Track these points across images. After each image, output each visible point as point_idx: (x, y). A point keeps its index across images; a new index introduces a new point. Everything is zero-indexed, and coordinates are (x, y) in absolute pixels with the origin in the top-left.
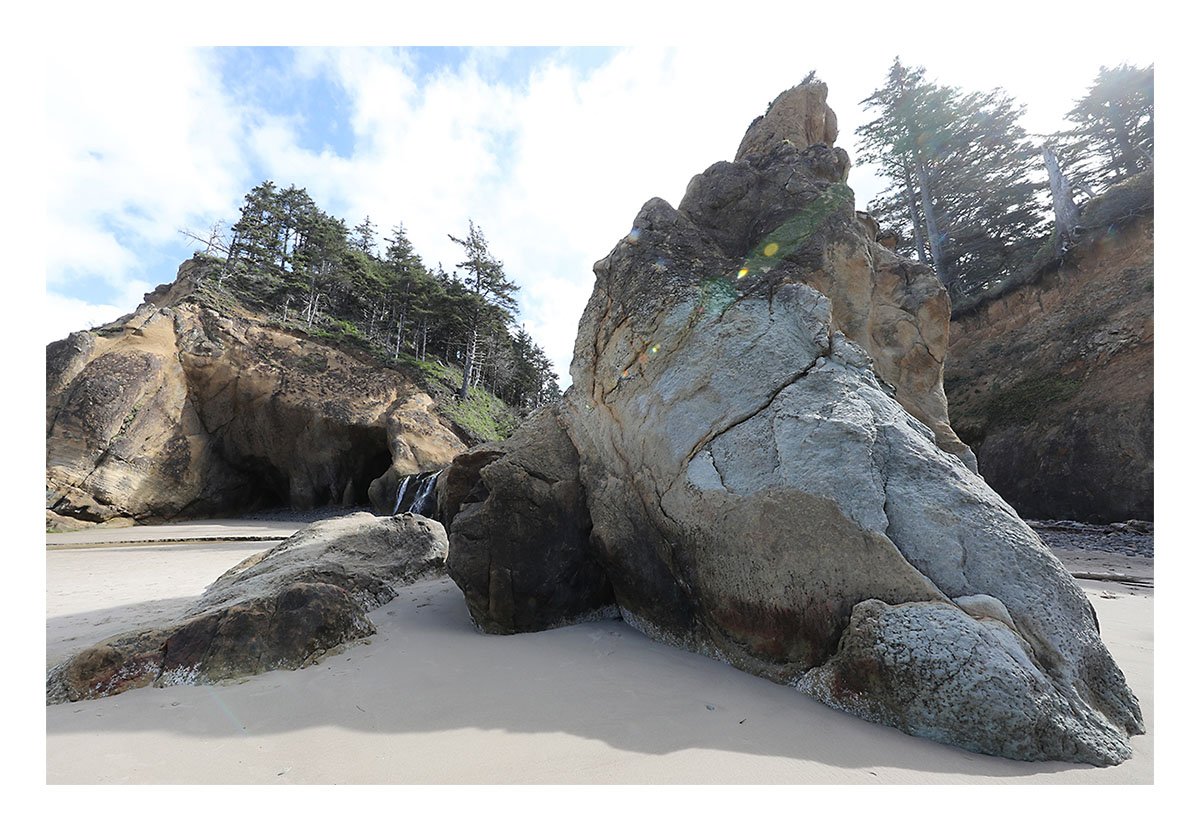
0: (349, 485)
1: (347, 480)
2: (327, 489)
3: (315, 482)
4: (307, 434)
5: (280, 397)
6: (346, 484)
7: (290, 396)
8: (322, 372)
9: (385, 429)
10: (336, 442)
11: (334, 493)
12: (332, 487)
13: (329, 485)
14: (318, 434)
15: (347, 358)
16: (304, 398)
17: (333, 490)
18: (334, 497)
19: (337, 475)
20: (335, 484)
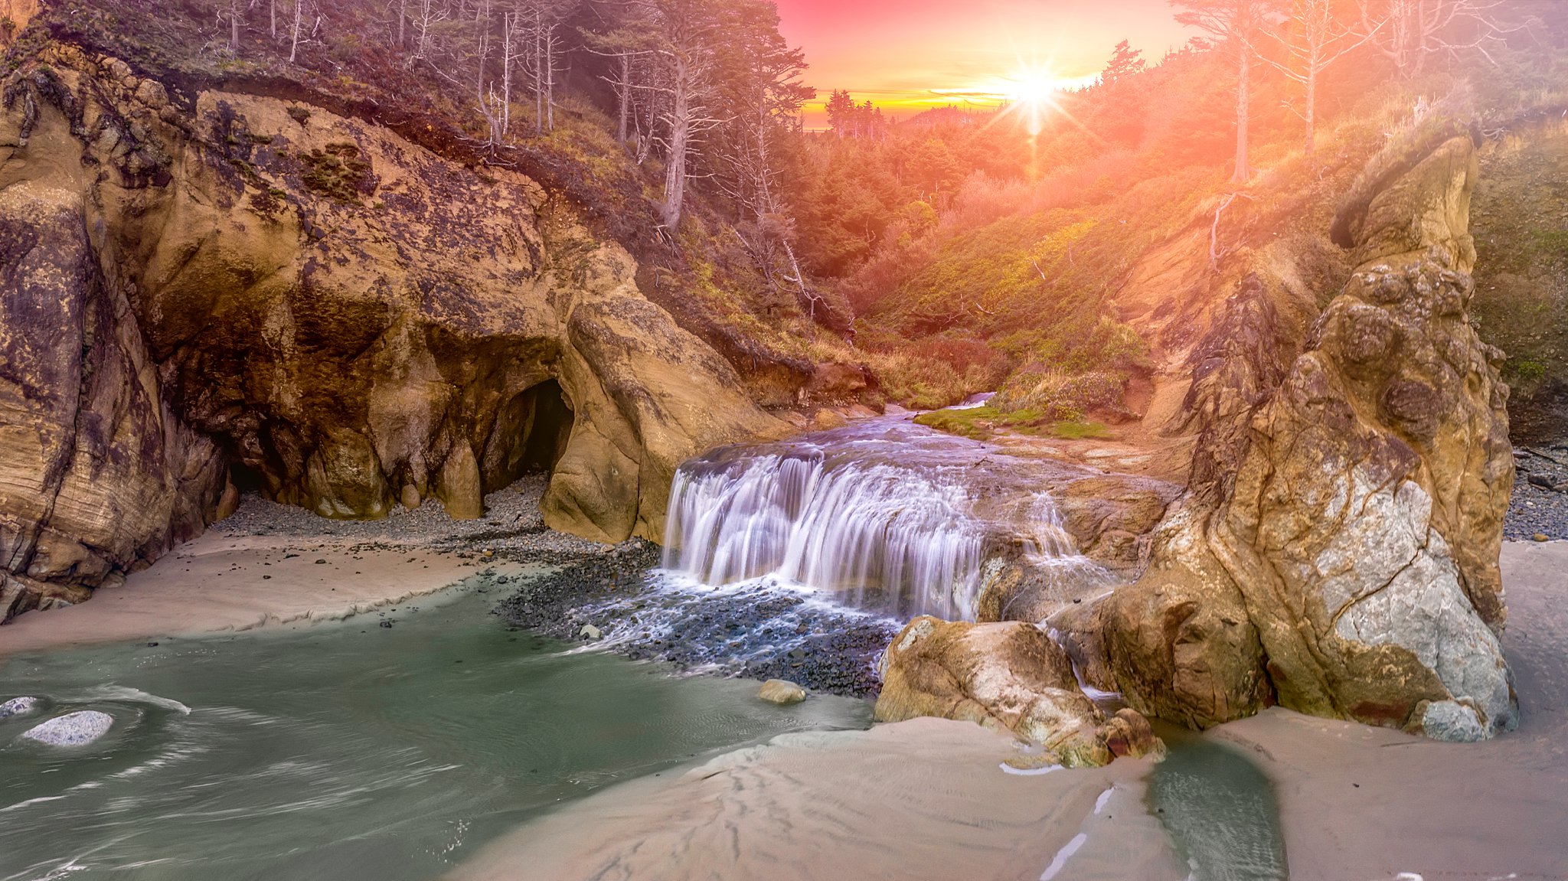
2: (403, 464)
3: (382, 452)
4: (380, 354)
5: (319, 275)
6: (450, 453)
7: (340, 272)
8: (370, 194)
9: (558, 340)
15: (402, 144)
17: (418, 465)
18: (417, 481)
19: (430, 436)
20: (422, 453)
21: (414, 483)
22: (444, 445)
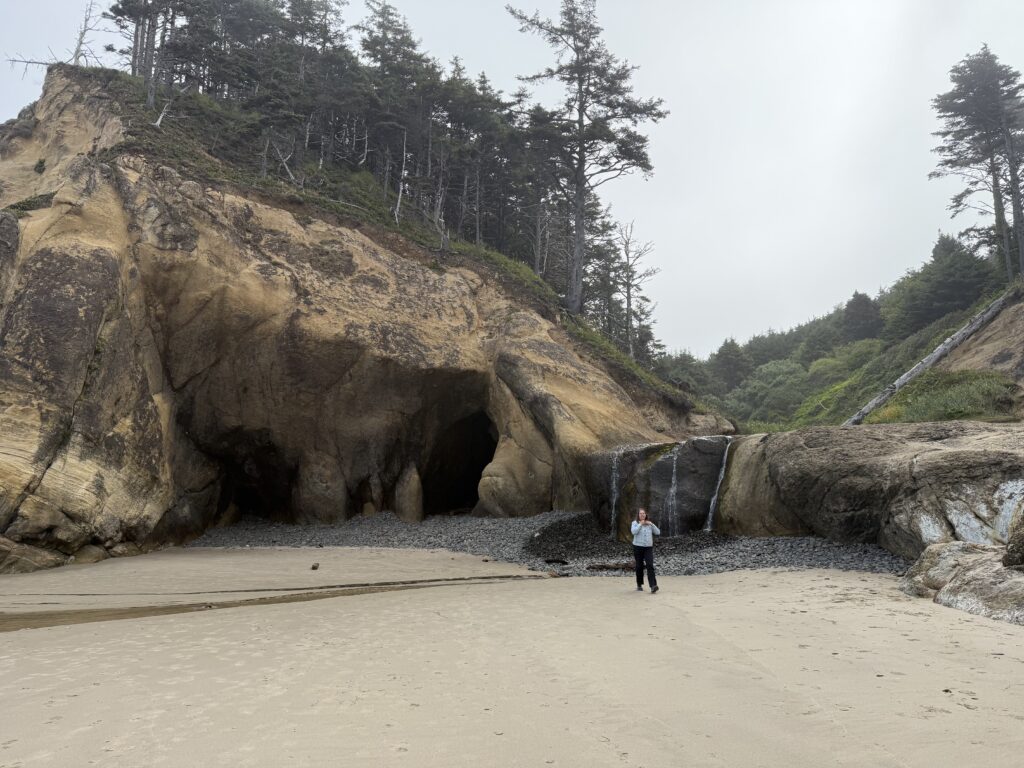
2: (364, 484)
3: (348, 473)
4: (347, 386)
5: (301, 321)
7: (318, 319)
9: (487, 374)
10: (395, 399)
14: (366, 385)
16: (344, 322)
17: (375, 485)
18: (375, 498)
19: (386, 459)
20: (379, 474)
21: (372, 501)
22: (396, 467)
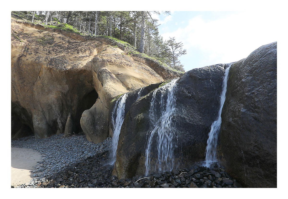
0: (68, 119)
1: (67, 116)
2: (55, 122)
3: (47, 117)
4: (39, 82)
5: (23, 58)
6: (67, 118)
7: (28, 57)
8: (51, 44)
9: (91, 72)
10: (58, 86)
11: (60, 125)
12: (59, 121)
13: (56, 119)
14: (46, 82)
15: (66, 37)
16: (37, 56)
17: (59, 123)
18: (60, 128)
19: (61, 112)
20: (60, 118)
